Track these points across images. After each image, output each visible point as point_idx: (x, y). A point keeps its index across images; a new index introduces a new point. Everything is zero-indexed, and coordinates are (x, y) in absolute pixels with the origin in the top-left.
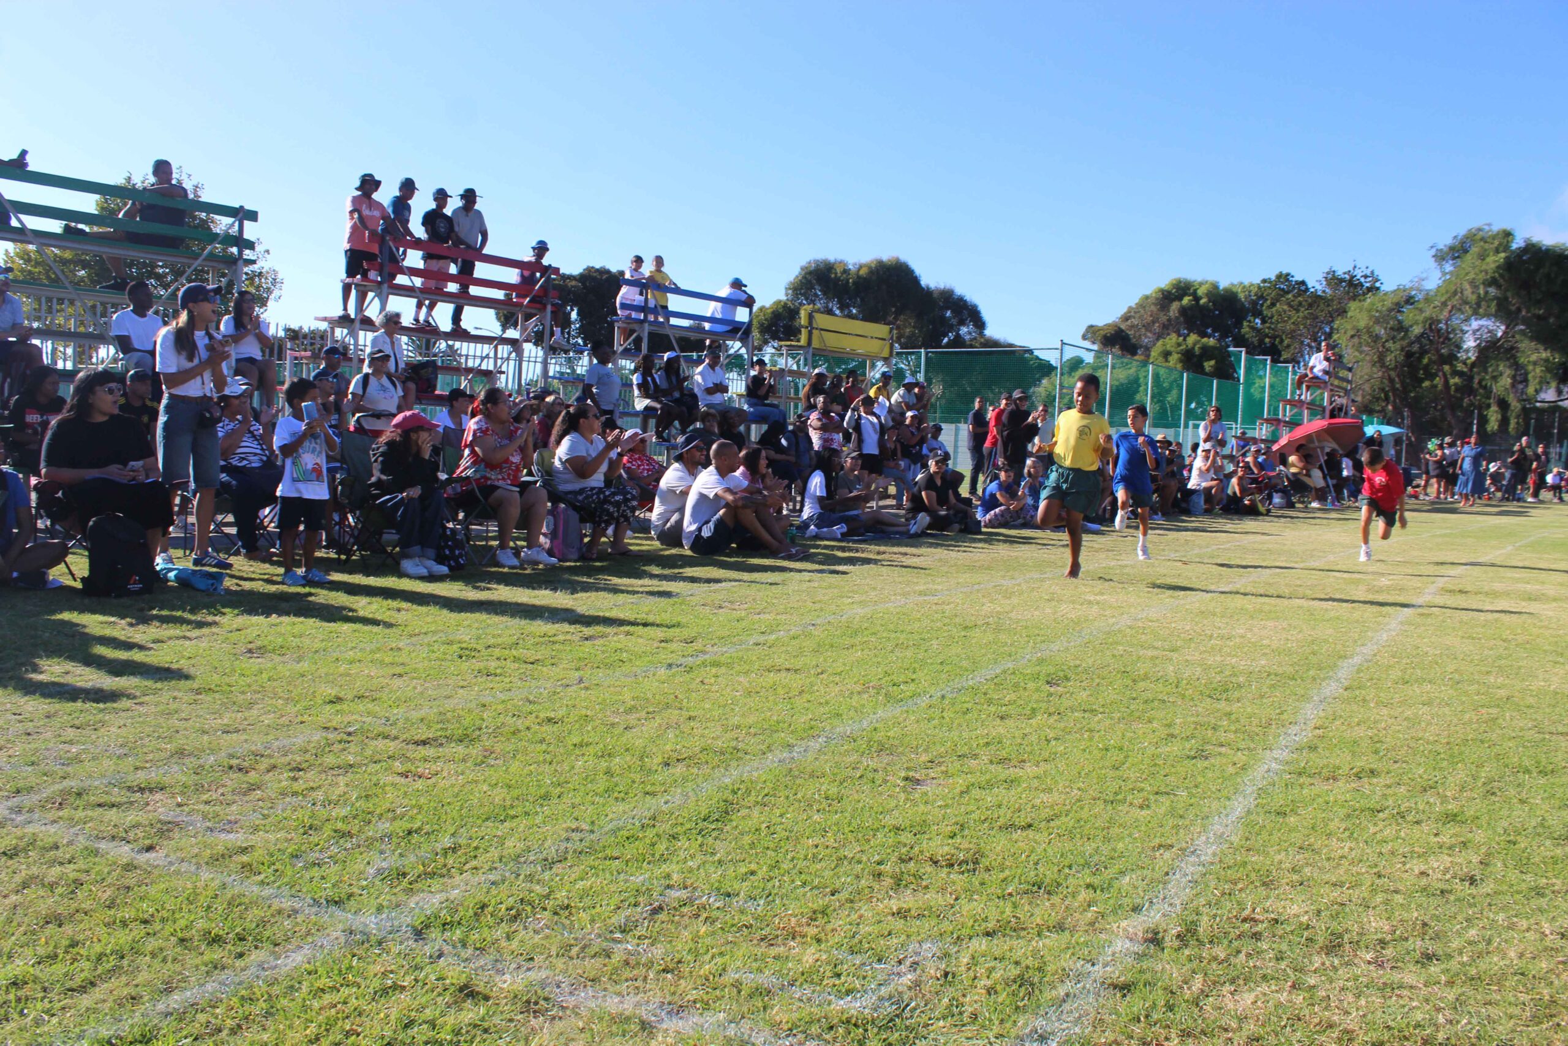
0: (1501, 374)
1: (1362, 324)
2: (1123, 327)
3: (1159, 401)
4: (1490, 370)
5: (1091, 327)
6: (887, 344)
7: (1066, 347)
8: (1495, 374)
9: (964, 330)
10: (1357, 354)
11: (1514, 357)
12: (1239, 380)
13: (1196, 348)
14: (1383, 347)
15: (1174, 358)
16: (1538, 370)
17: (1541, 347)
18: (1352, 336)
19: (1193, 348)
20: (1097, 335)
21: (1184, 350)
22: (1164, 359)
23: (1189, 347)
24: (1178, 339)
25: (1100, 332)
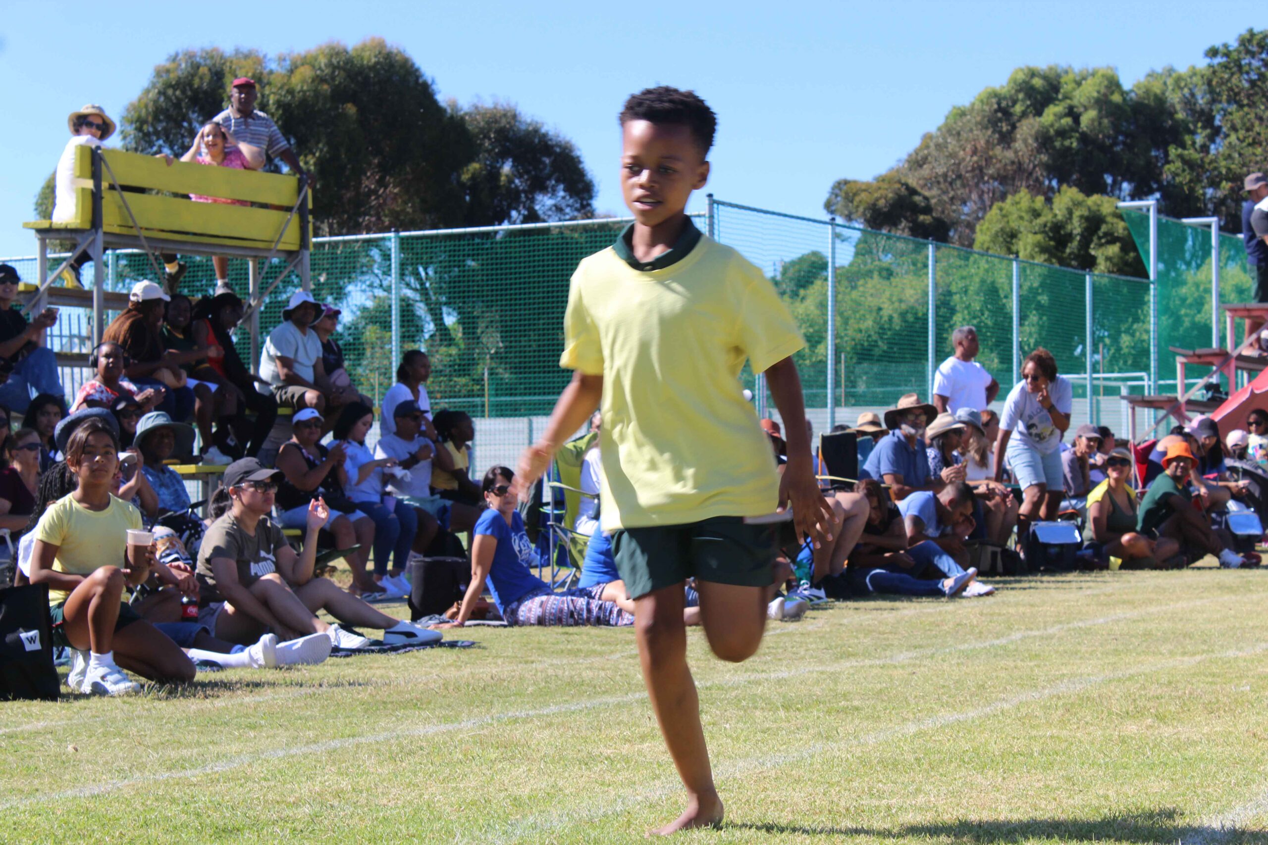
2: (913, 182)
6: (294, 219)
7: (722, 213)
9: (544, 202)
12: (1147, 276)
13: (1076, 220)
15: (1027, 243)
19: (1068, 220)
20: (855, 203)
21: (1049, 225)
22: (1004, 249)
23: (1060, 217)
24: (1033, 202)
25: (863, 195)
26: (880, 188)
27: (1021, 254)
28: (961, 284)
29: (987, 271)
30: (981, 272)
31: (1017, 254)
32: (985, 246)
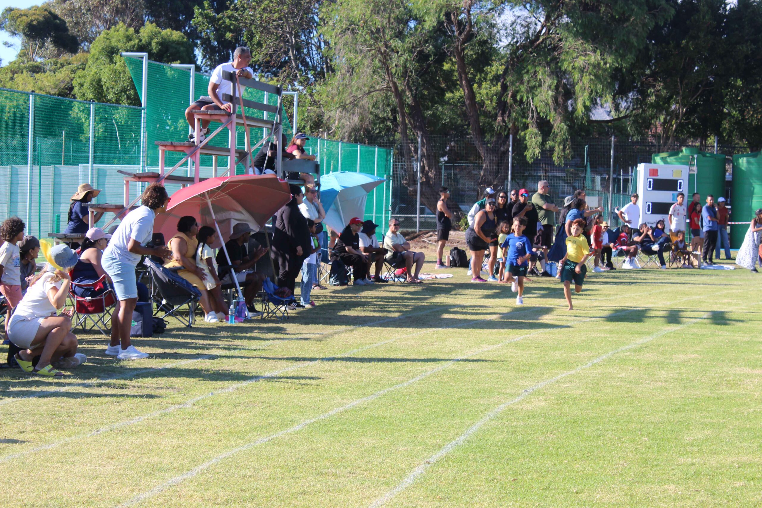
0: (540, 86)
1: (357, 13)
2: (58, 12)
3: (103, 119)
4: (526, 78)
5: (11, 10)
8: (532, 84)
10: (352, 56)
11: (555, 60)
12: (140, 105)
13: (153, 44)
14: (387, 46)
16: (586, 79)
17: (589, 47)
18: (344, 32)
19: (150, 43)
20: (18, 23)
21: (136, 46)
22: (108, 60)
23: (143, 42)
24: (127, 31)
25: (24, 17)
26: (34, 14)
27: (118, 64)
28: (79, 81)
29: (96, 73)
30: (92, 73)
31: (115, 63)
32: (96, 57)
